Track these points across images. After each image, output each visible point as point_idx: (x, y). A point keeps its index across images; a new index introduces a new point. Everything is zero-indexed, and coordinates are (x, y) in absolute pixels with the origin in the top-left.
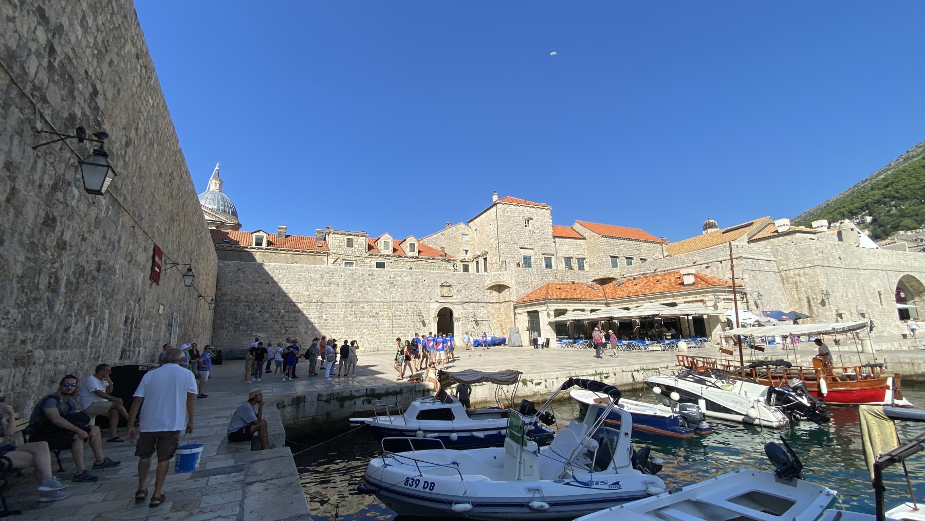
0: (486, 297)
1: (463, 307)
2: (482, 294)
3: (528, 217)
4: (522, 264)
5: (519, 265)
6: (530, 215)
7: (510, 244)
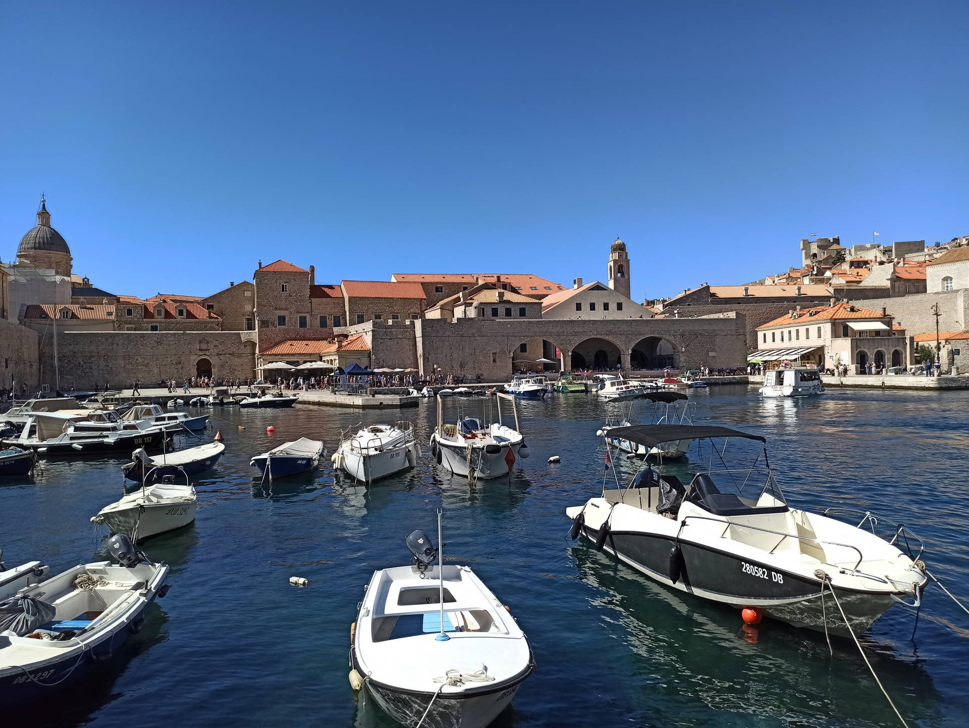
0: (240, 350)
1: (220, 358)
3: (285, 282)
4: (277, 323)
5: (274, 324)
6: (288, 281)
7: (266, 306)
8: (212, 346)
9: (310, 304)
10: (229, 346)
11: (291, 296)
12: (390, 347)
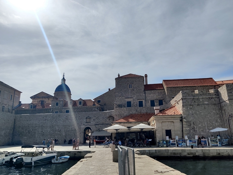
0: (107, 122)
1: (96, 126)
2: (105, 121)
3: (131, 83)
4: (126, 105)
5: (125, 106)
6: (132, 82)
7: (120, 97)
8: (92, 120)
9: (144, 94)
10: (101, 120)
11: (134, 90)
12: (199, 112)
